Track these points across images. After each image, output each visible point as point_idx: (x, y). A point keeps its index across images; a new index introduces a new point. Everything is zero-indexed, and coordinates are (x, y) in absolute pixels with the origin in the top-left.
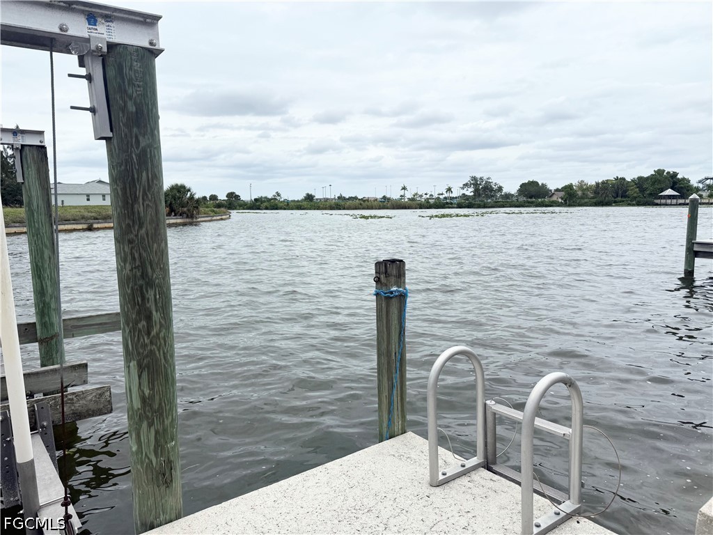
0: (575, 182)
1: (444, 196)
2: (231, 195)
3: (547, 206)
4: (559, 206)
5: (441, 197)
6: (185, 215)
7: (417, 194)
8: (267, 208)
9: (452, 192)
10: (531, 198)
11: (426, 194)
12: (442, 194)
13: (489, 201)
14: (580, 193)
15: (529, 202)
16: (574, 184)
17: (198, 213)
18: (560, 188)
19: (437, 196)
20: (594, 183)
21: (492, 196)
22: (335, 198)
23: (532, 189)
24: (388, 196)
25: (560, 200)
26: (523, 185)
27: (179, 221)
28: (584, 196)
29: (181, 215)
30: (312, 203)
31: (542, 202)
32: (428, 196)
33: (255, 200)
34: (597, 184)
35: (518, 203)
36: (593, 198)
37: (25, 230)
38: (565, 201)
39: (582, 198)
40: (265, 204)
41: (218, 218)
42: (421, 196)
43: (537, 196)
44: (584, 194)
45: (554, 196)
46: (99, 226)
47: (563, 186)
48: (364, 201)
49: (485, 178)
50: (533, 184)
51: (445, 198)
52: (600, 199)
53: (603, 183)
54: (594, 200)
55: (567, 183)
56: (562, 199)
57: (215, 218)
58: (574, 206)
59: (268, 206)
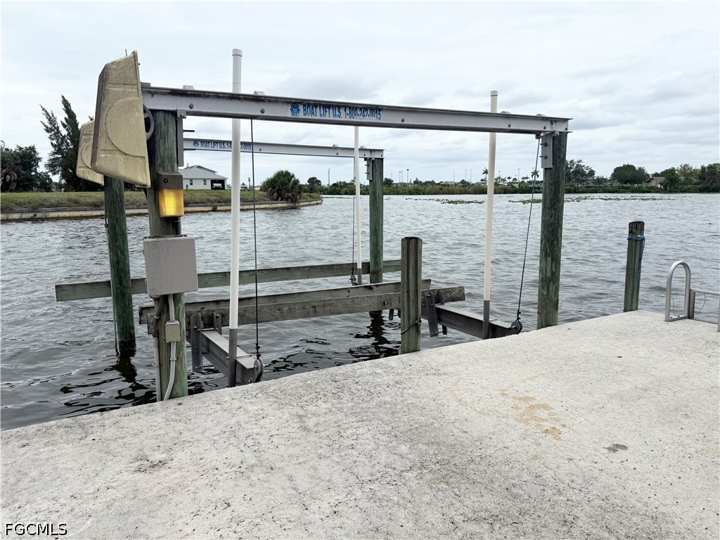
0: (677, 166)
1: (528, 180)
2: (313, 181)
3: (644, 192)
4: (657, 192)
5: (526, 181)
6: (290, 200)
7: (499, 178)
8: (346, 194)
9: (538, 176)
10: (626, 183)
11: (509, 178)
12: (527, 178)
13: (580, 186)
14: (682, 178)
15: (624, 188)
16: (676, 168)
17: (300, 198)
18: (659, 172)
19: (521, 180)
20: (699, 167)
21: (584, 181)
22: (410, 183)
23: (628, 174)
24: (467, 180)
25: (659, 186)
26: (617, 170)
27: (285, 205)
28: (688, 181)
29: (286, 200)
30: (391, 188)
31: (639, 188)
32: (511, 180)
33: (334, 185)
34: (703, 168)
35: (612, 188)
36: (698, 184)
37: (146, 211)
38: (665, 186)
39: (685, 183)
40: (345, 189)
41: (315, 202)
42: (504, 180)
43: (632, 181)
44: (687, 179)
45: (653, 181)
46: (222, 208)
47: (663, 170)
48: (444, 185)
49: (575, 161)
50: (629, 168)
51: (530, 182)
52: (707, 185)
53: (710, 167)
54: (699, 186)
55: (668, 168)
56: (661, 184)
57: (312, 203)
58: (676, 192)
59: (348, 191)
